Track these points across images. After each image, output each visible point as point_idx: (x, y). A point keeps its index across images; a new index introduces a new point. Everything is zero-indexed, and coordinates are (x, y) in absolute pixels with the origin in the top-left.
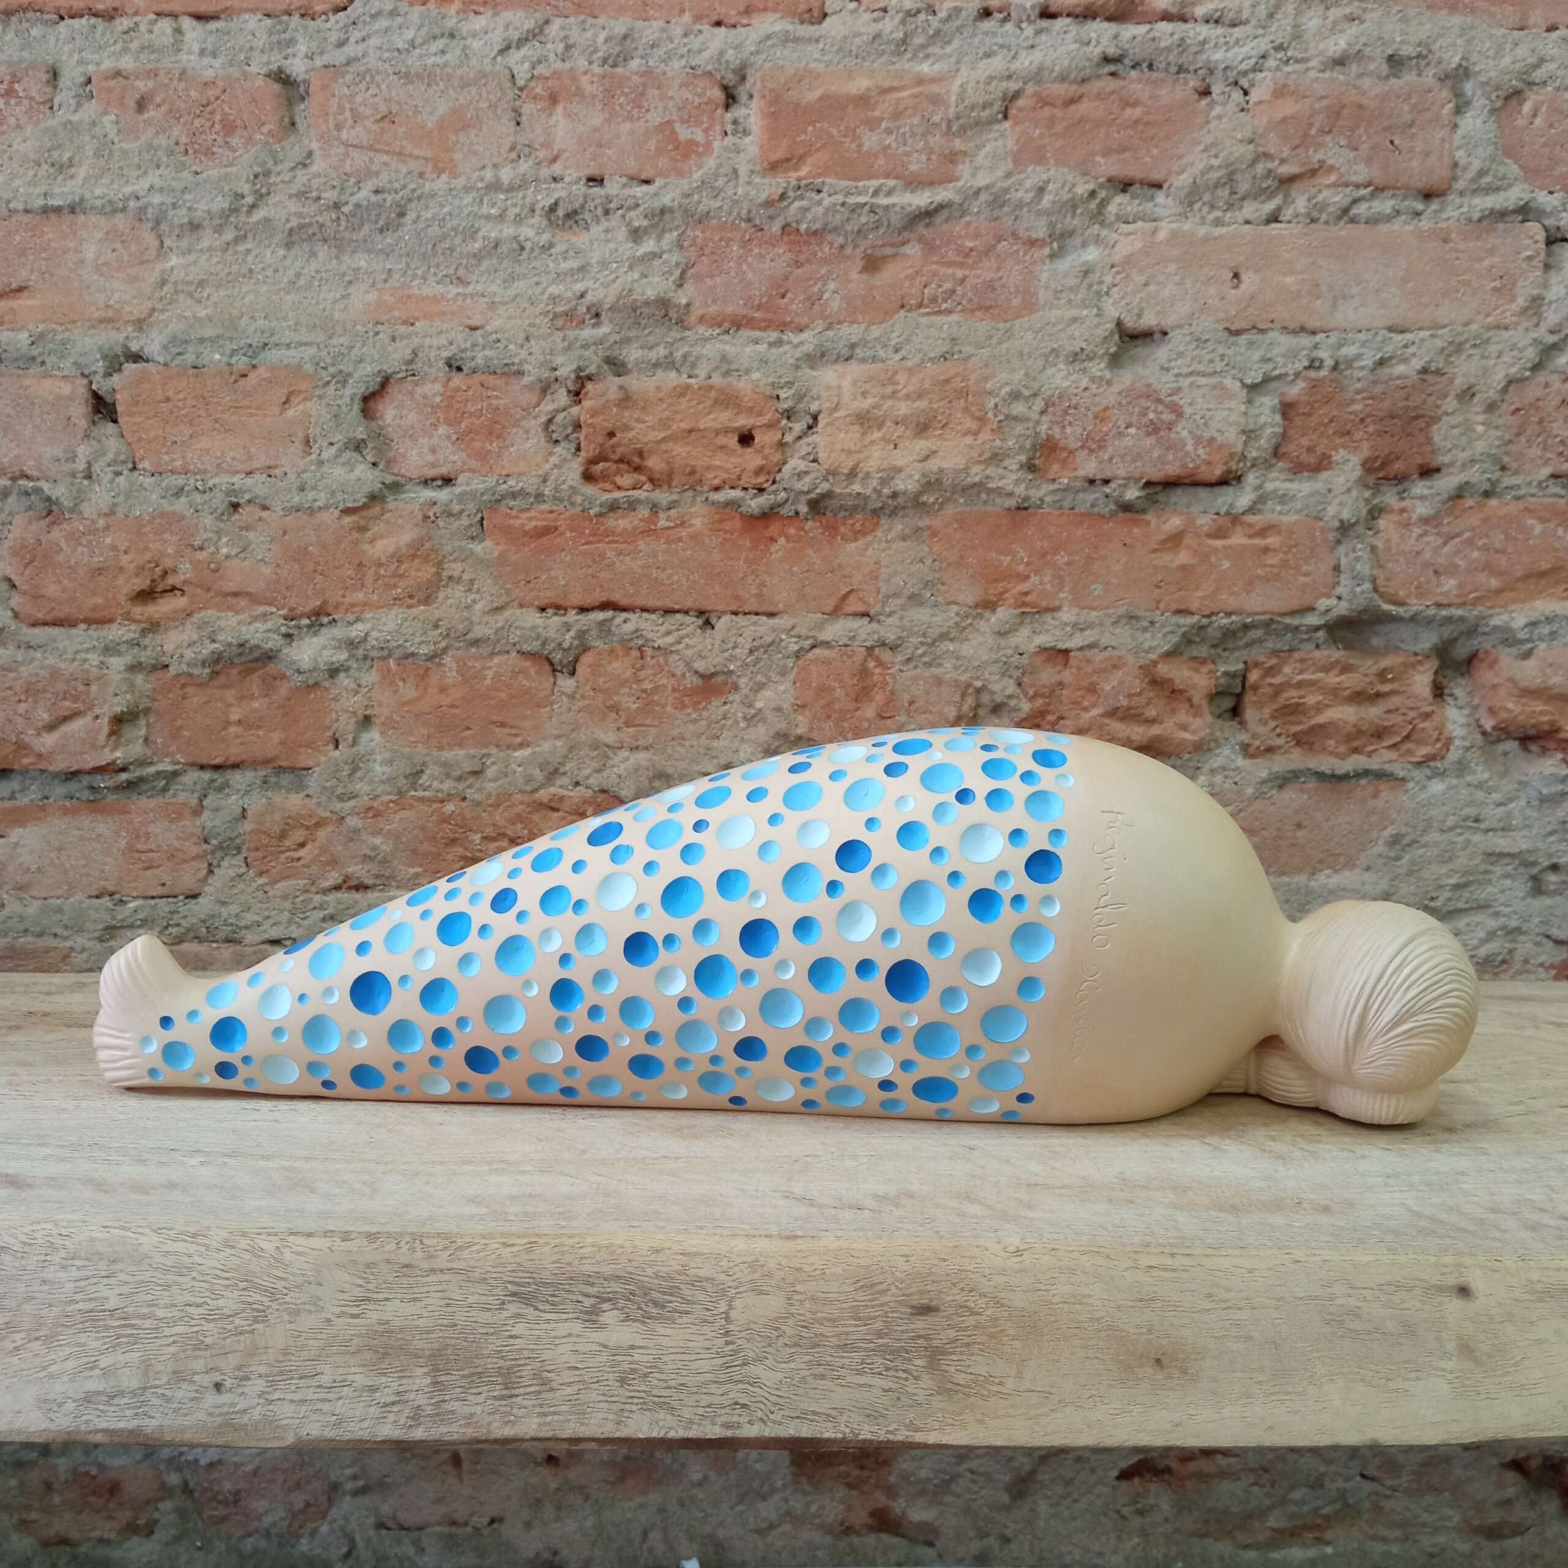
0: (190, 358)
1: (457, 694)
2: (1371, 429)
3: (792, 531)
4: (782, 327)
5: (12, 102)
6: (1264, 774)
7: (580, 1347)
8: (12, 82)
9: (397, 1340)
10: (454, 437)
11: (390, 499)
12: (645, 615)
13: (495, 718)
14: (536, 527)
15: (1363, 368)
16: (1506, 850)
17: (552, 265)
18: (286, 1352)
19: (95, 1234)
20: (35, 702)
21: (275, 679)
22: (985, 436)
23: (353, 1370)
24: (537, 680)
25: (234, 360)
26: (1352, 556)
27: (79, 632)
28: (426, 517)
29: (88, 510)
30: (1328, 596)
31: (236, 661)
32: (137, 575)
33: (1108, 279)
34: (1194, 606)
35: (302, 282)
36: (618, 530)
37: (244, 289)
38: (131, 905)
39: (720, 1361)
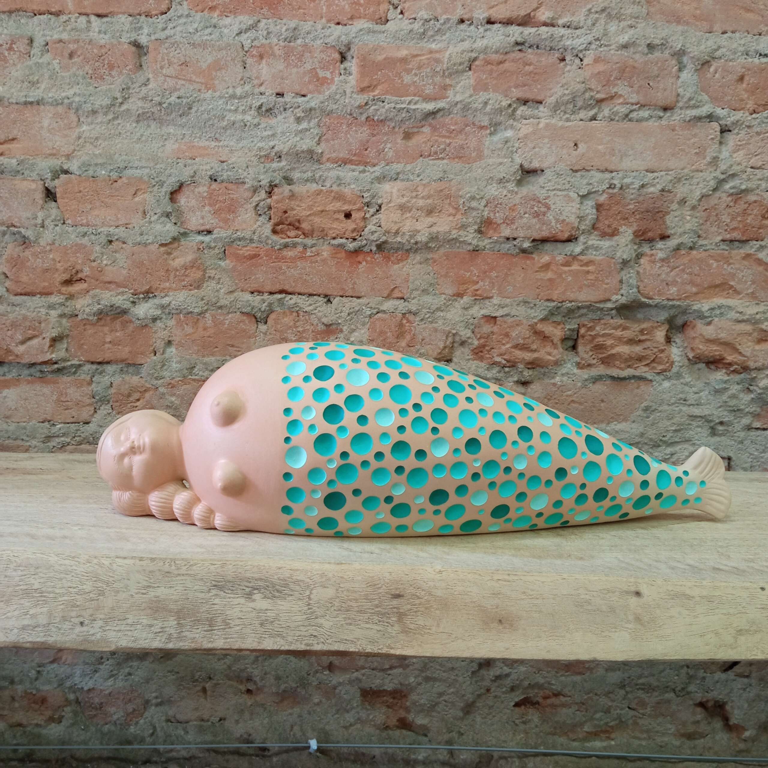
0: (91, 173)
1: (211, 331)
2: (638, 217)
3: (369, 259)
4: (366, 164)
5: (12, 53)
6: (586, 377)
7: (244, 610)
8: (11, 44)
9: (162, 604)
10: (213, 212)
11: (182, 240)
12: (300, 296)
13: (229, 343)
14: (249, 254)
15: (634, 189)
16: (699, 414)
17: (259, 133)
18: (113, 609)
19: (29, 556)
20: (16, 331)
21: (127, 322)
22: (459, 216)
23: (142, 617)
24: (249, 326)
25: (111, 174)
26: (628, 276)
27: (37, 298)
28: (199, 249)
29: (42, 242)
30: (617, 294)
31: (109, 313)
32: (64, 273)
33: (517, 145)
34: (555, 298)
35: (144, 138)
36: (288, 257)
37: (117, 142)
38: (58, 426)
39: (305, 617)
